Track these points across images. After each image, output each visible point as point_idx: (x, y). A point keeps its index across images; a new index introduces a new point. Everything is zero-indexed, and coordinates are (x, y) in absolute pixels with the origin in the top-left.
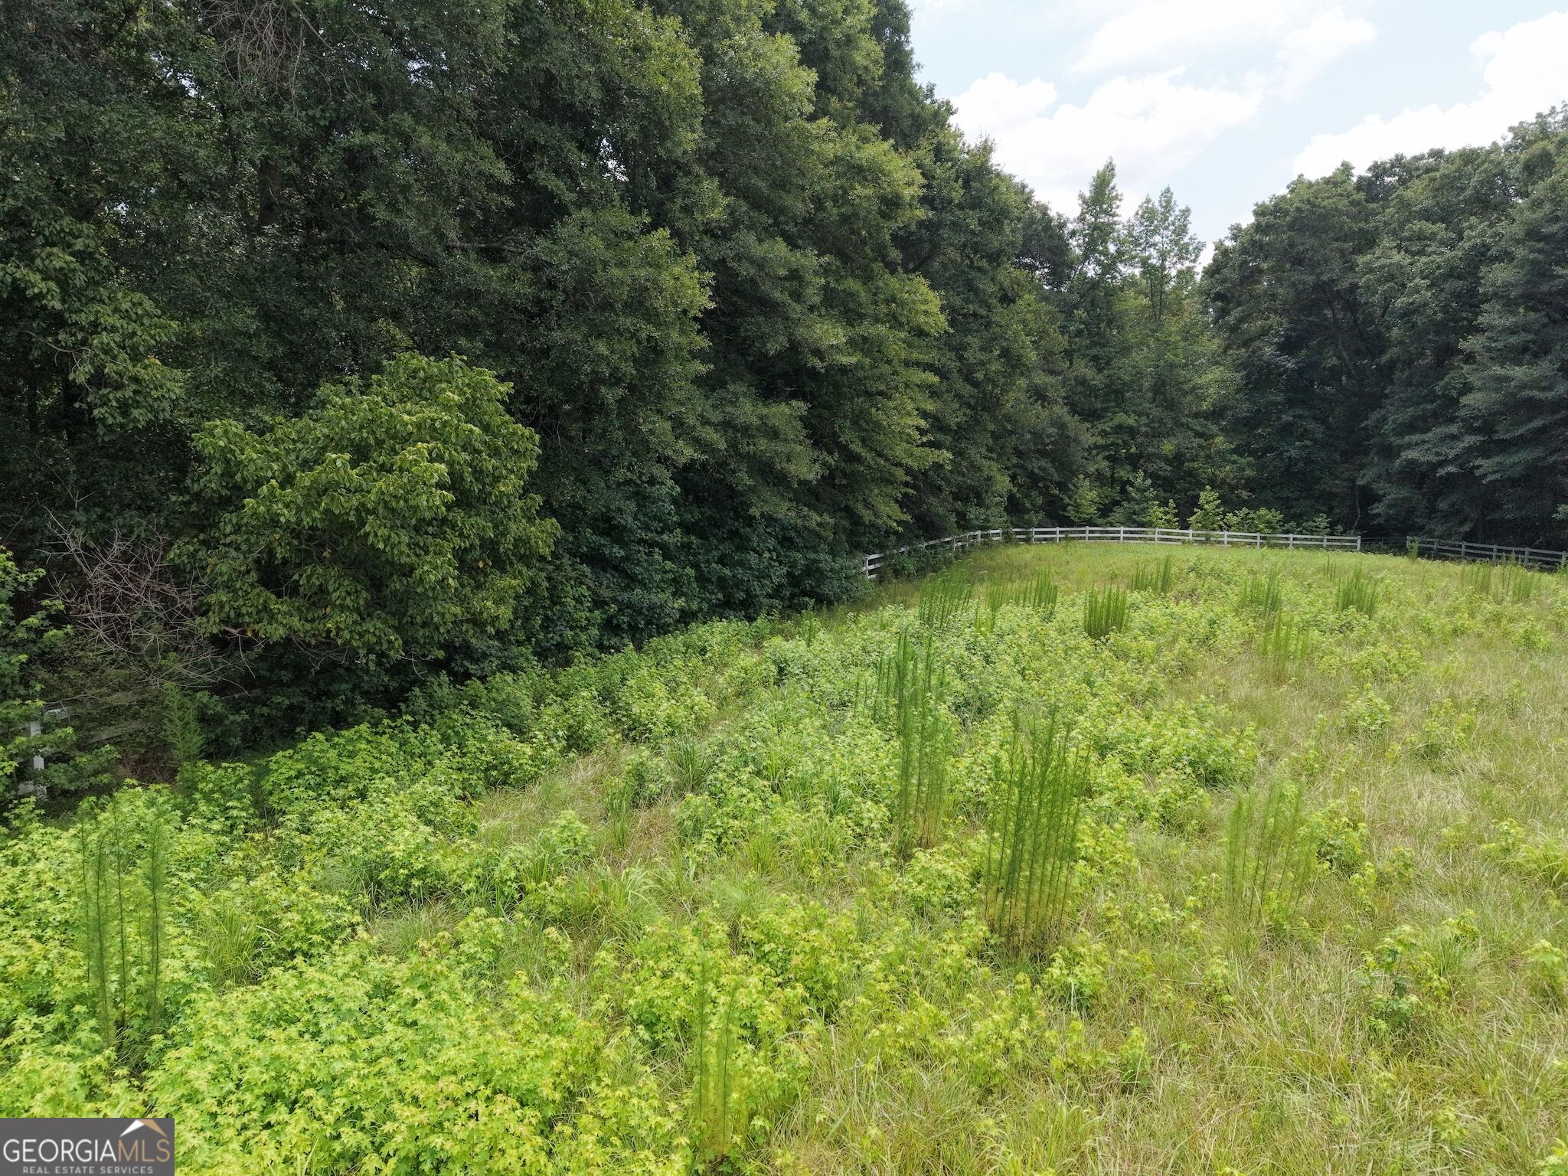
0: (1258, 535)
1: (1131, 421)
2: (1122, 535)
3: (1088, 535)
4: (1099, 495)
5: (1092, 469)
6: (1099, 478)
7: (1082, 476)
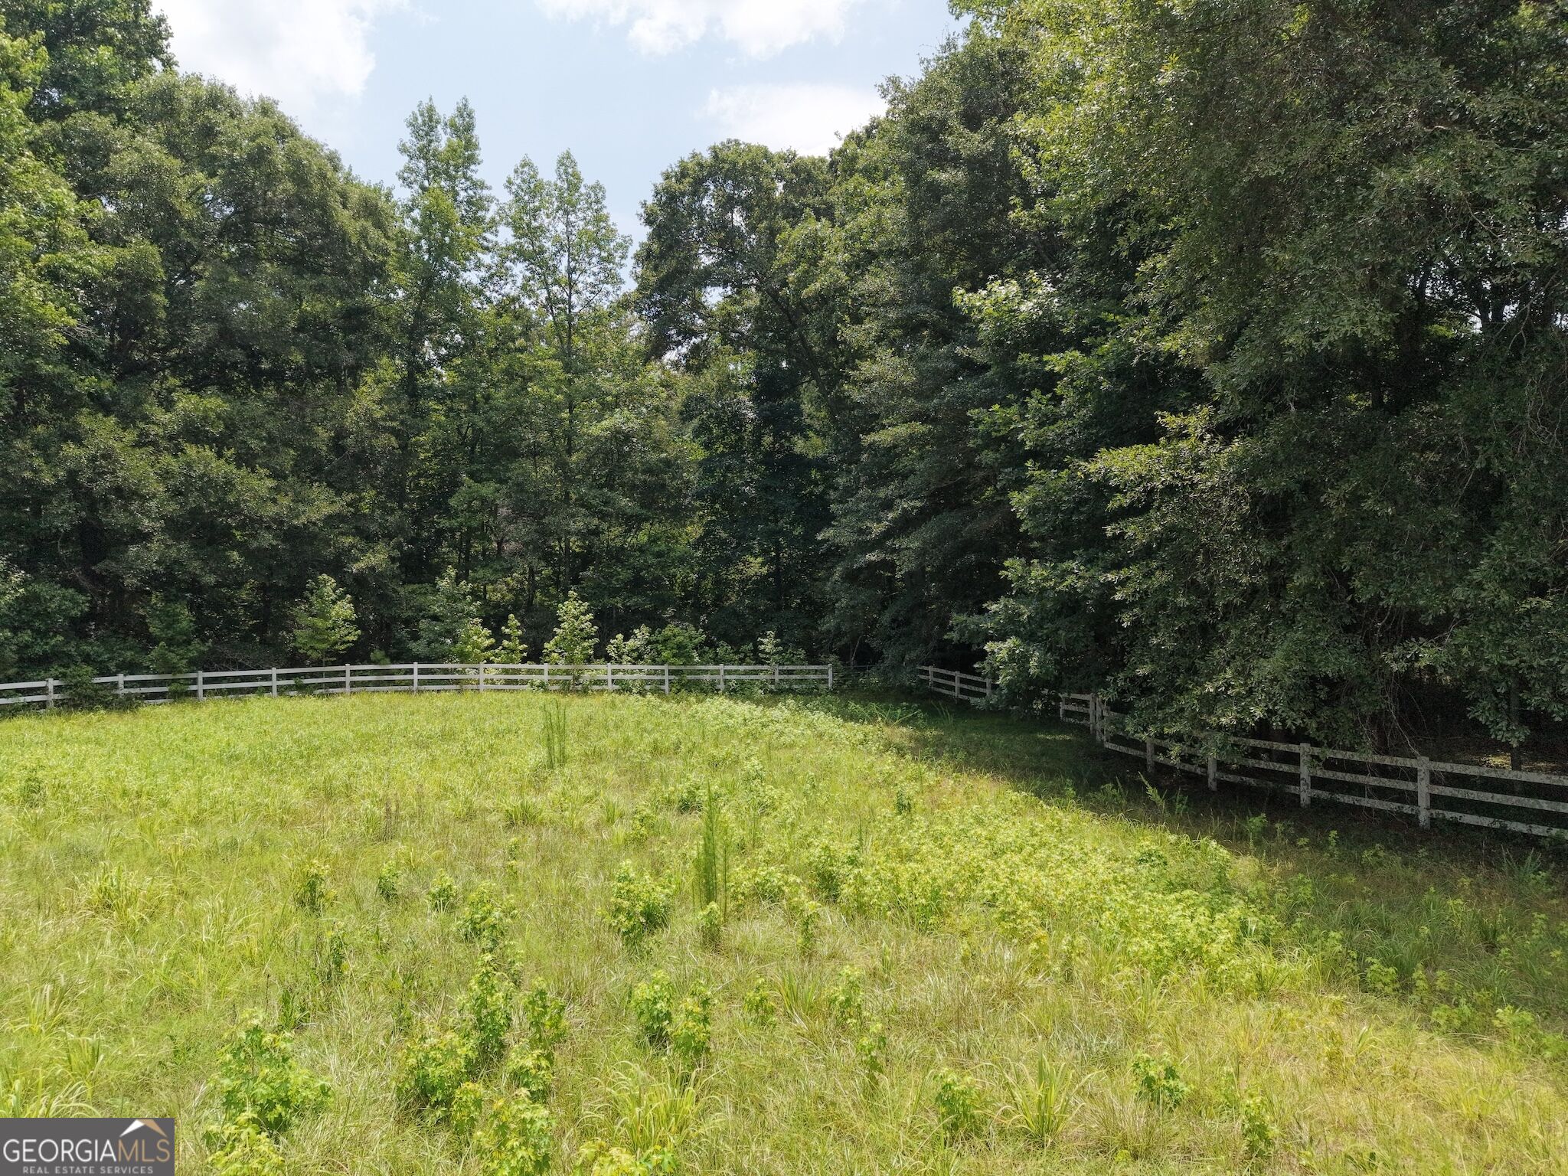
0: (665, 667)
2: (416, 677)
3: (348, 679)
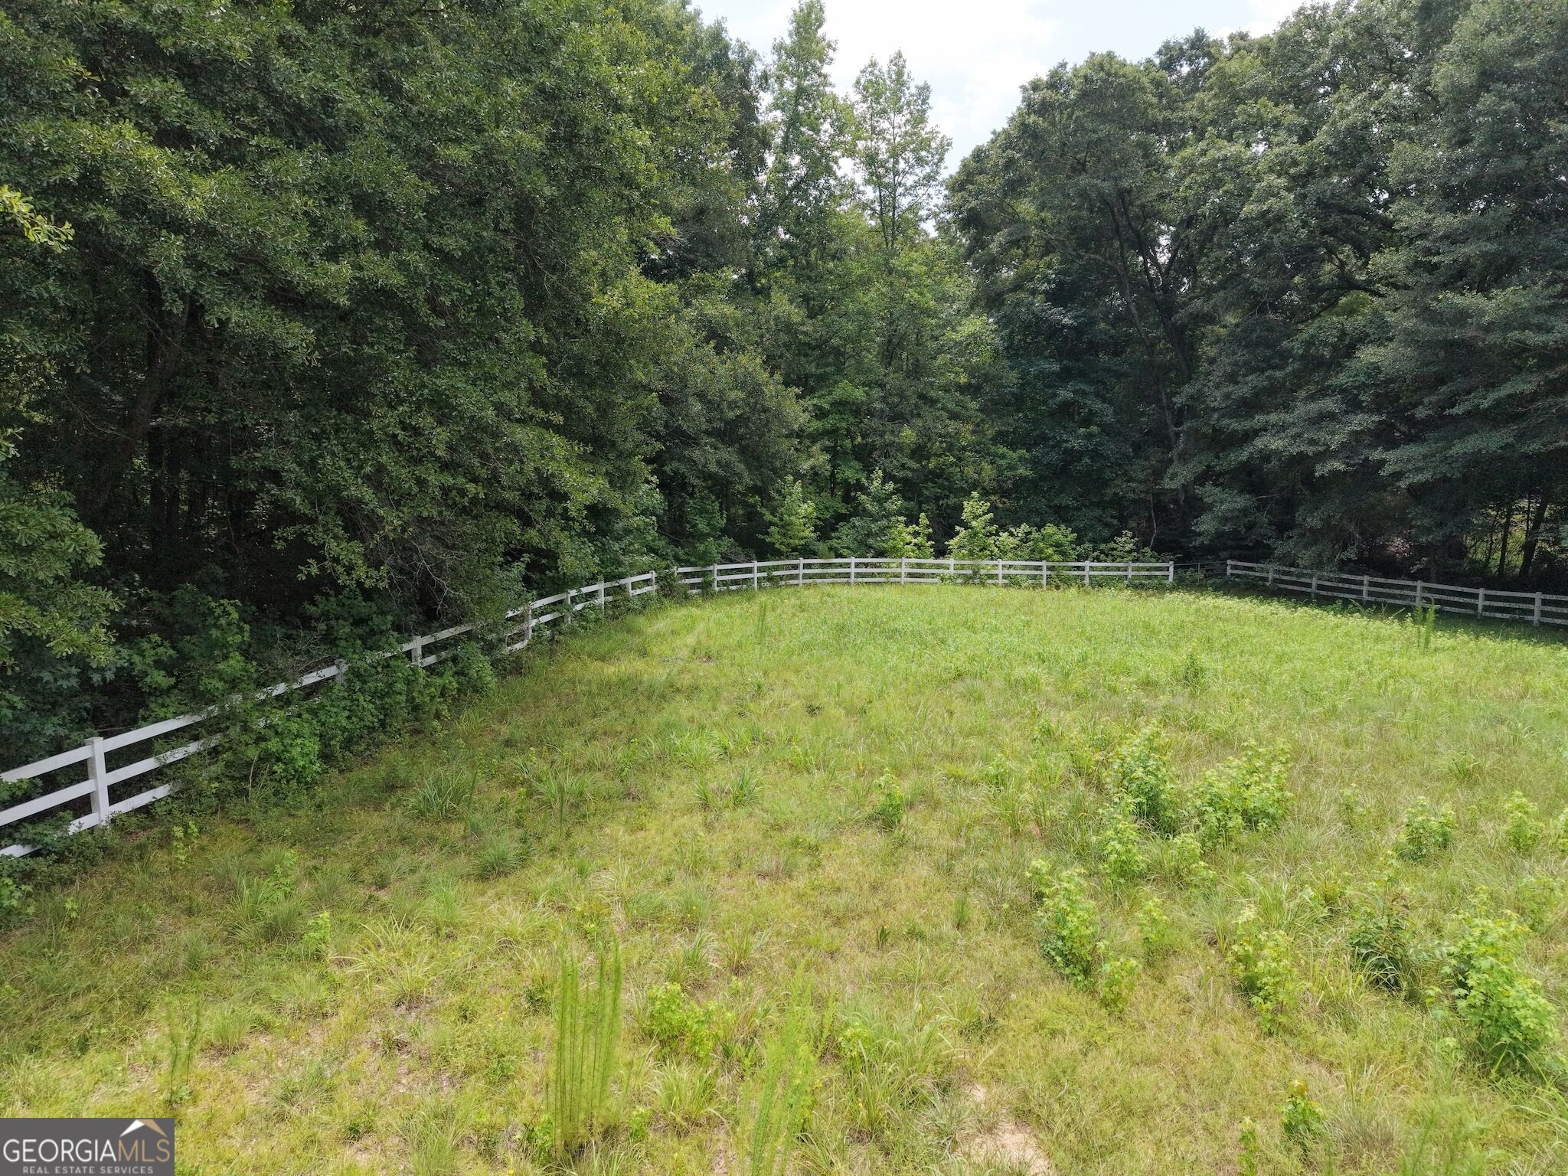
1: (859, 394)
4: (817, 509)
5: (805, 466)
6: (815, 481)
7: (790, 478)
